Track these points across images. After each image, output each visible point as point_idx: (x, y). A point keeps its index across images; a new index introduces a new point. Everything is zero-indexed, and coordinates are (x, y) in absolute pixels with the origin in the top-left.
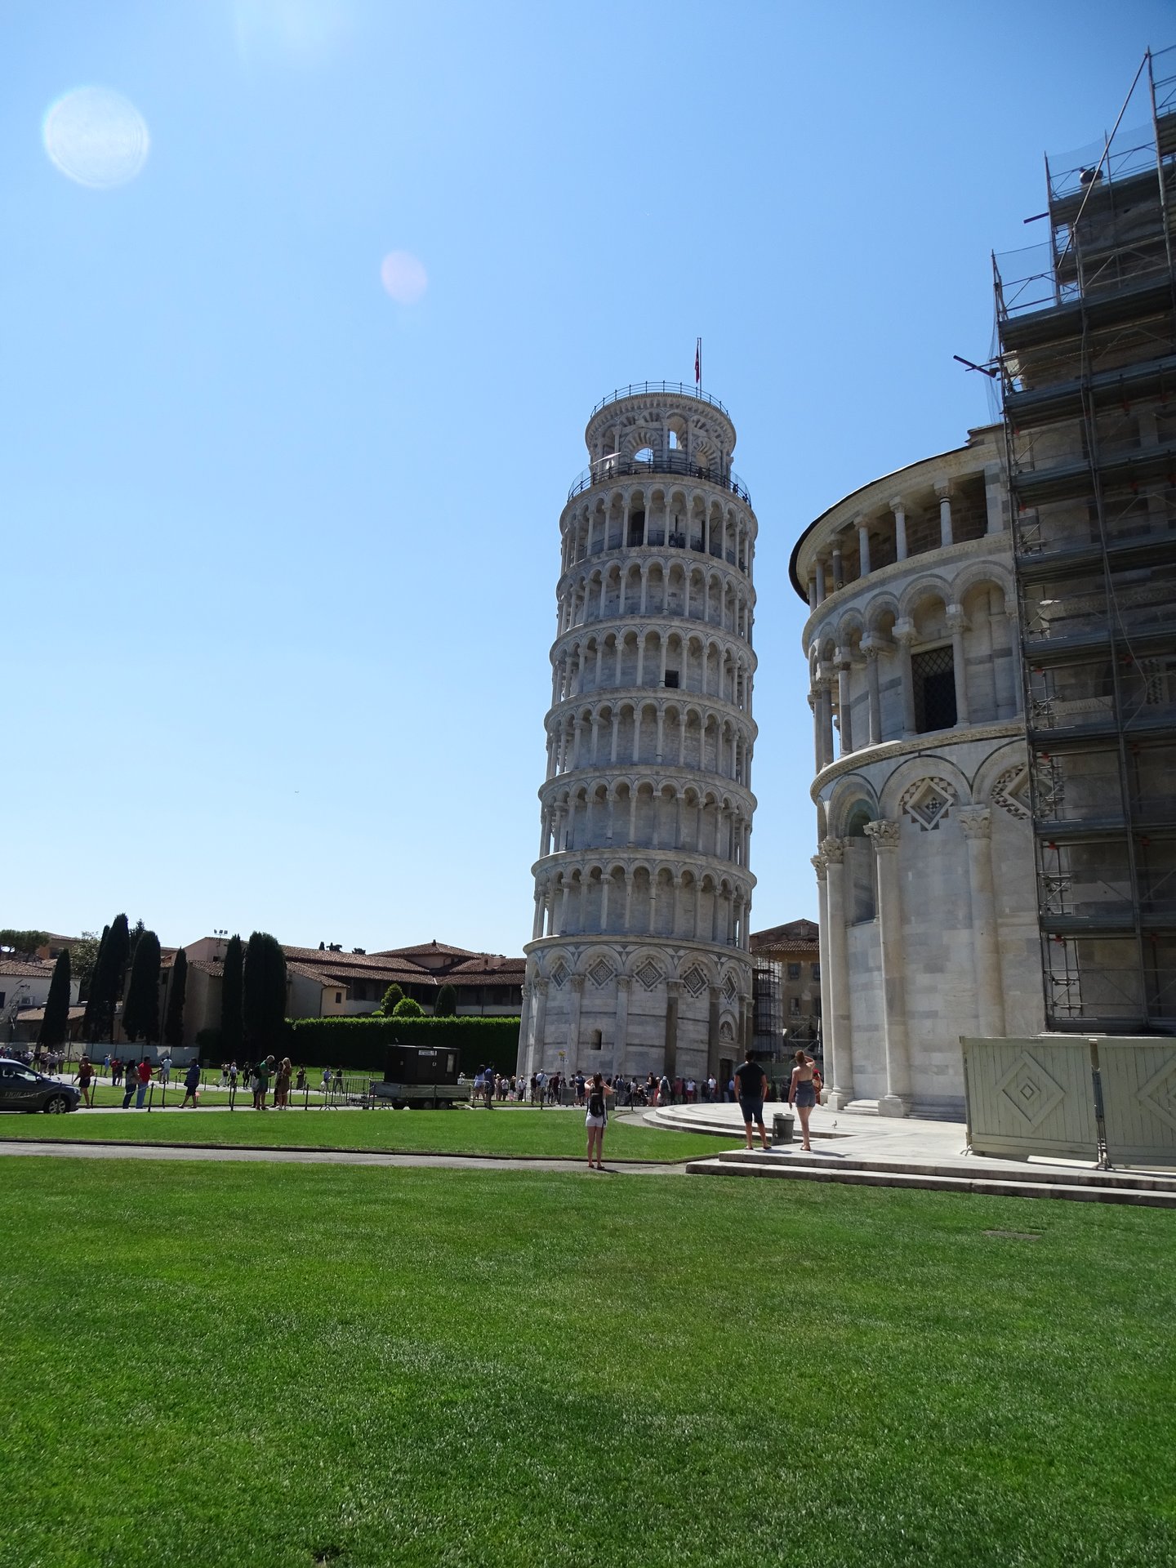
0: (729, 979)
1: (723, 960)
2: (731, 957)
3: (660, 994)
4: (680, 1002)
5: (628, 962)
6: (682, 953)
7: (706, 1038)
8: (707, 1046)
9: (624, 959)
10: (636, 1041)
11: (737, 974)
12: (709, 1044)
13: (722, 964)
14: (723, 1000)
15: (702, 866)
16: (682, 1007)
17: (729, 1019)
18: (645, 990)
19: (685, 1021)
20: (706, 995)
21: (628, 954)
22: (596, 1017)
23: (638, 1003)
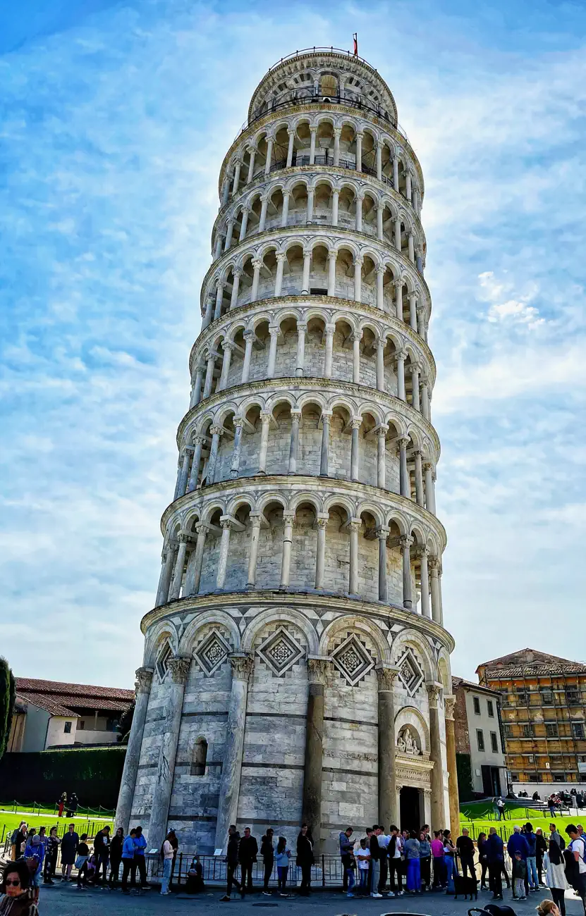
0: (408, 658)
1: (396, 628)
2: (408, 626)
3: (297, 680)
4: (328, 692)
5: (248, 632)
6: (328, 616)
7: (374, 751)
8: (376, 764)
9: (242, 628)
10: (258, 759)
11: (422, 653)
12: (380, 760)
13: (394, 634)
14: (399, 690)
15: (357, 498)
16: (330, 700)
17: (413, 721)
18: (274, 676)
19: (338, 724)
20: (371, 681)
21: (249, 620)
22: (201, 721)
23: (262, 696)
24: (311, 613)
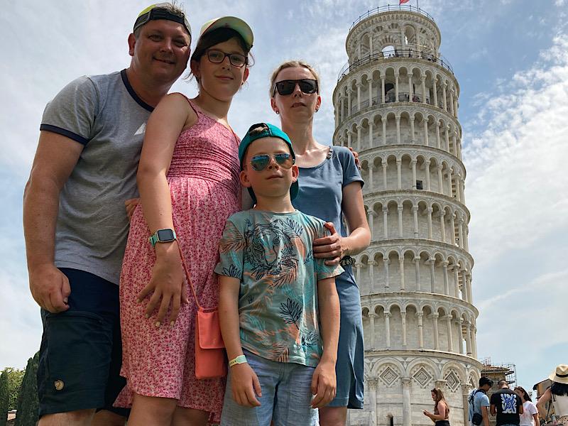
0: (471, 380)
2: (472, 366)
5: (407, 369)
6: (443, 362)
9: (405, 366)
13: (469, 370)
18: (421, 388)
21: (408, 363)
22: (388, 406)
23: (417, 397)
24: (436, 360)
